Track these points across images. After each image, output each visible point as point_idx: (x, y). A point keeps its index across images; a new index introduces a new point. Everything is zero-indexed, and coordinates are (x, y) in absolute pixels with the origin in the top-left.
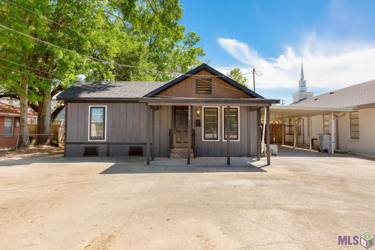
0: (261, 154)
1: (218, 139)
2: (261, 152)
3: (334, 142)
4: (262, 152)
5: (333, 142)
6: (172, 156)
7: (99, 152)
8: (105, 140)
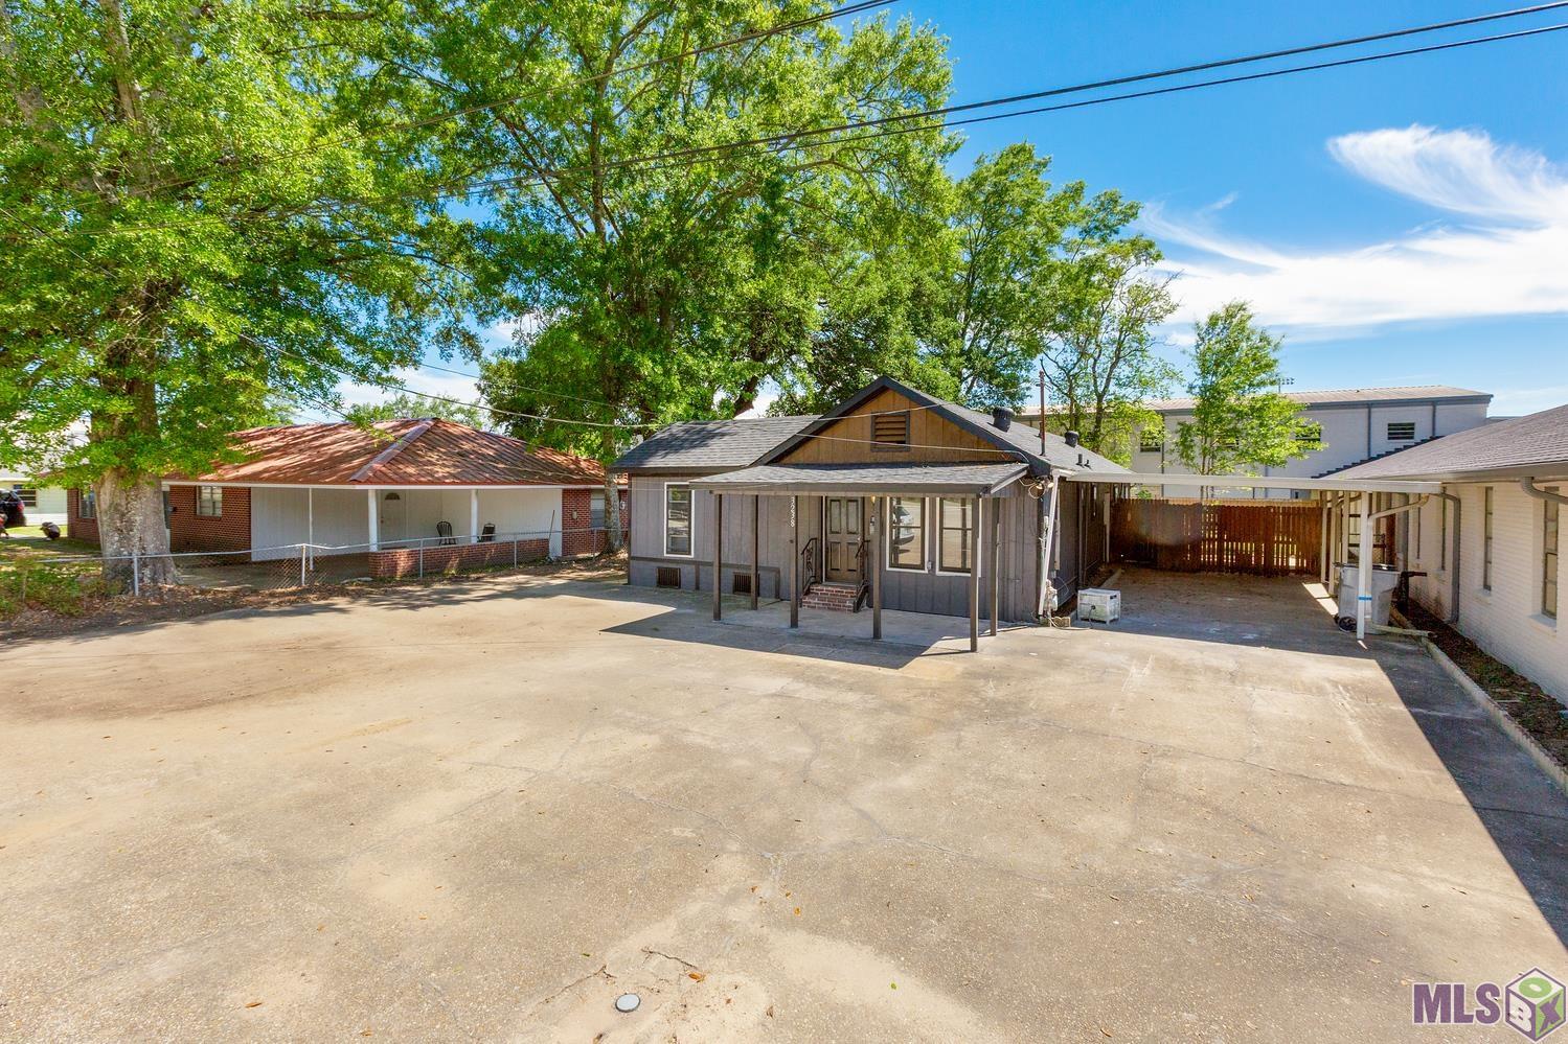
0: (1038, 616)
1: (923, 569)
2: (1037, 611)
3: (1364, 599)
4: (1041, 613)
5: (1360, 598)
6: (806, 602)
7: (683, 580)
8: (692, 556)
